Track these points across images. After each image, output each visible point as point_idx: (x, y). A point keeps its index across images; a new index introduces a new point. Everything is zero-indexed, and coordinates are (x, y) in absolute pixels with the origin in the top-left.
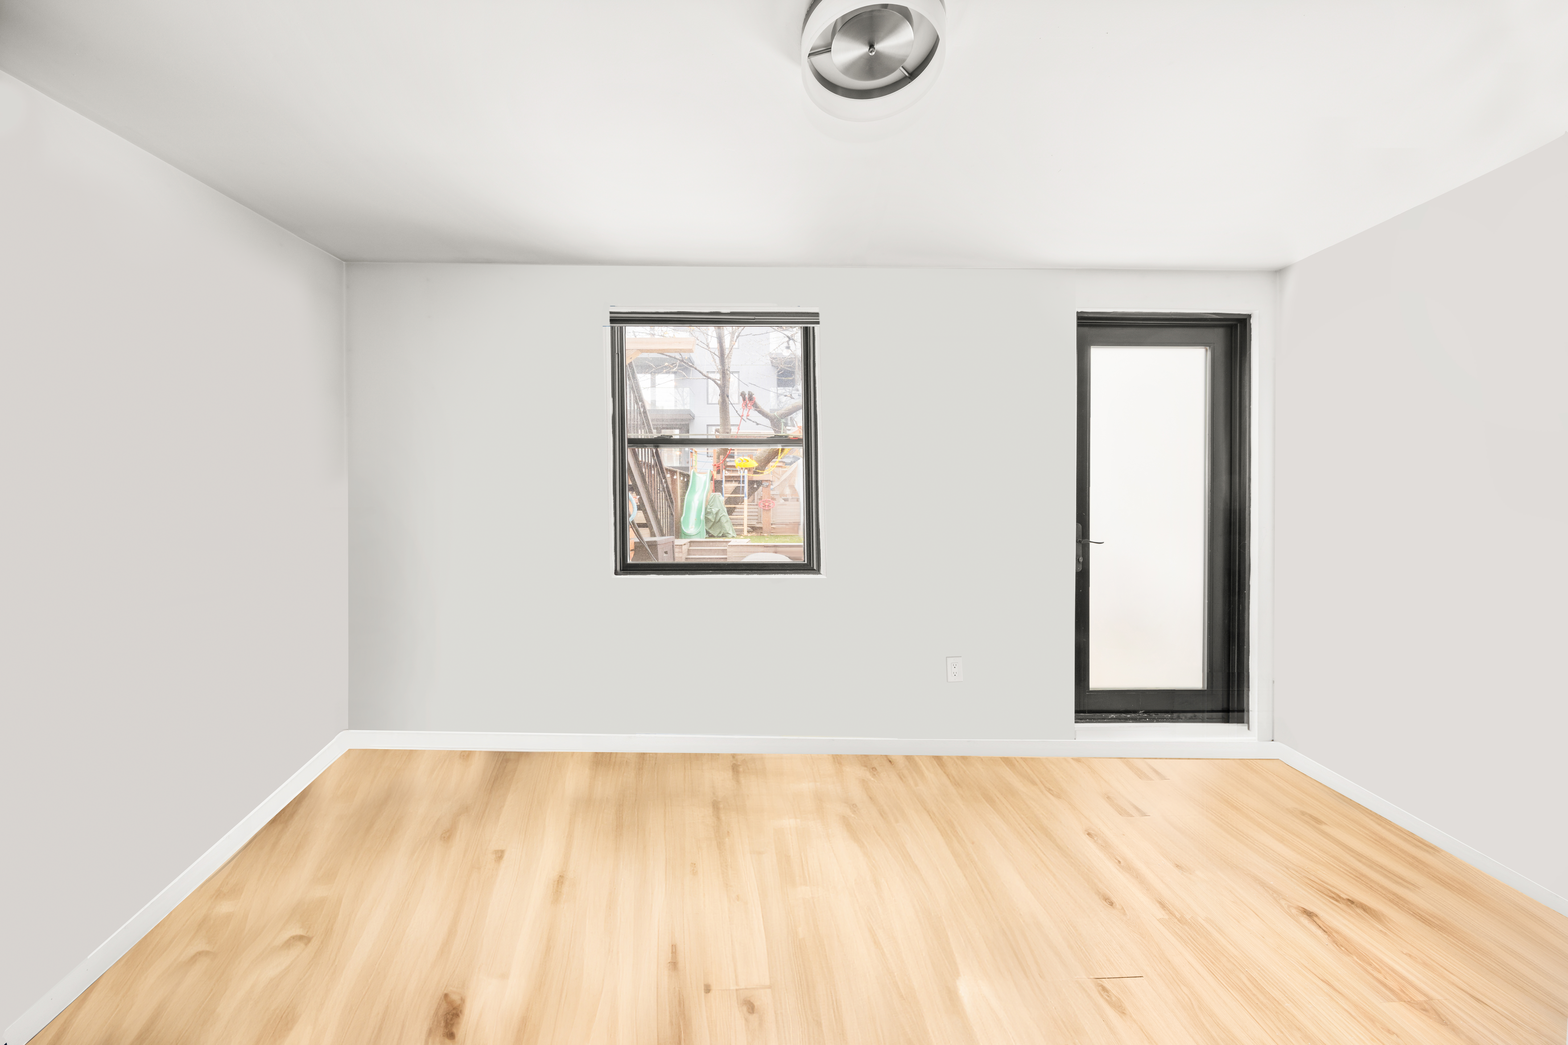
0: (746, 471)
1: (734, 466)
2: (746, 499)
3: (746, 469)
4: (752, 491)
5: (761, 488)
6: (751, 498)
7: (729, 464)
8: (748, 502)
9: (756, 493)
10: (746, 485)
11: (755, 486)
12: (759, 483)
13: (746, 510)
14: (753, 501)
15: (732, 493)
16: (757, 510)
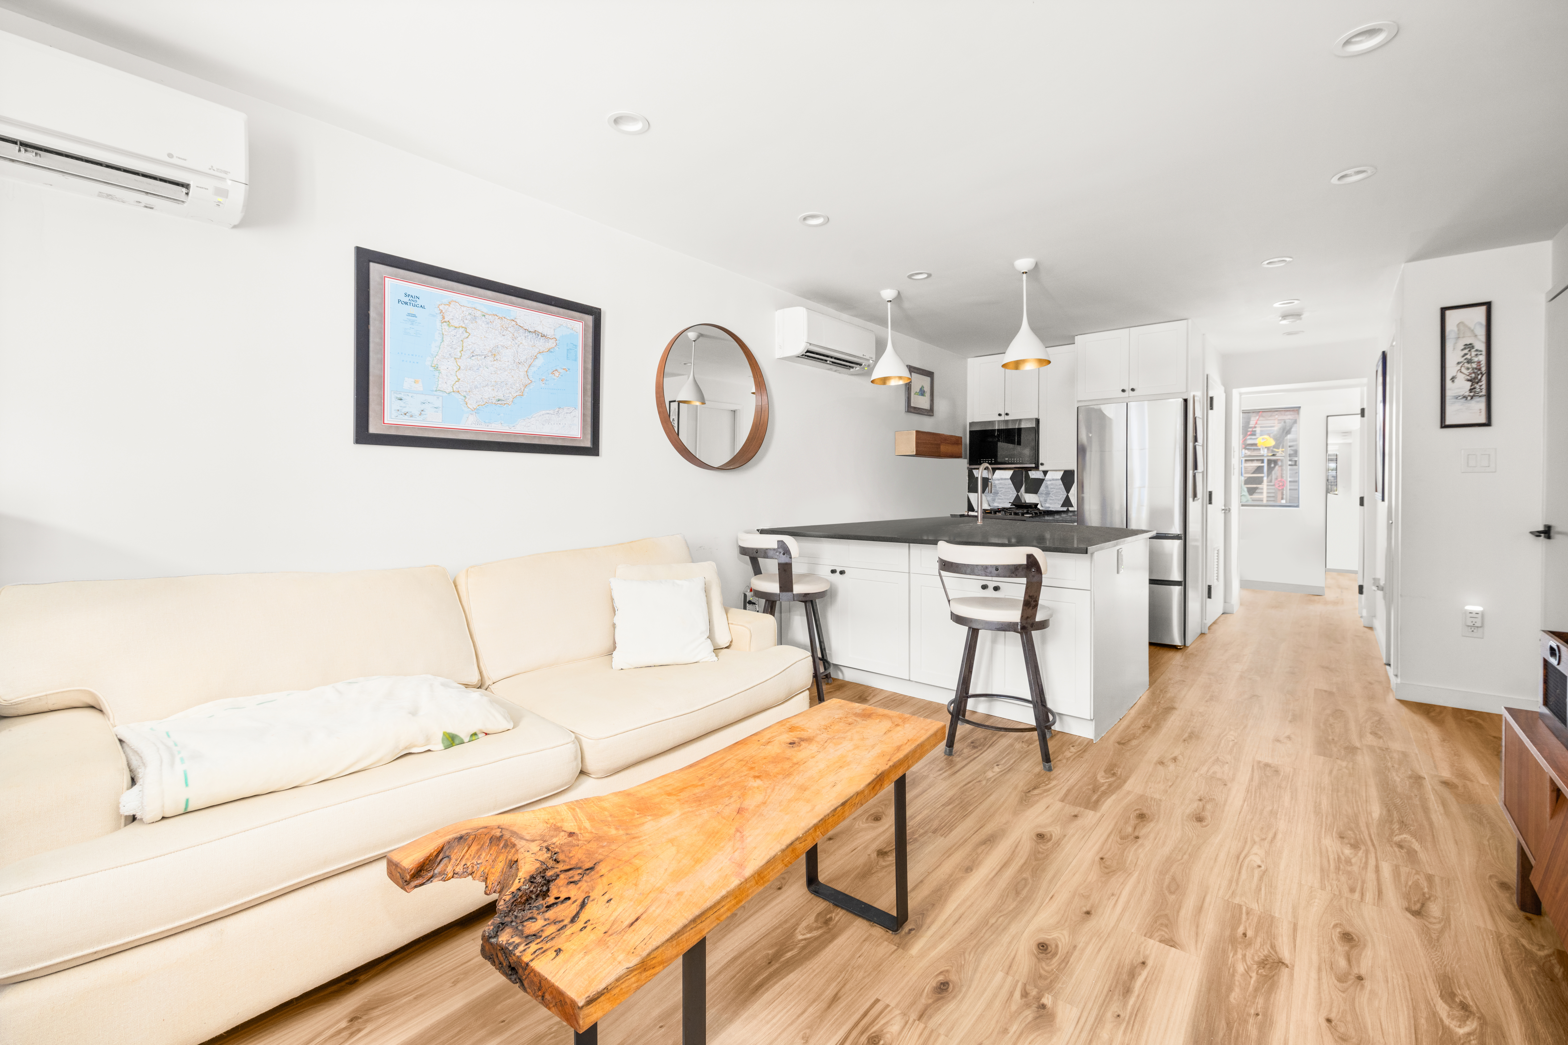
0: (1266, 450)
1: (1256, 445)
2: (1265, 479)
3: (1266, 447)
4: (1270, 470)
5: (1277, 467)
6: (1270, 477)
7: (1249, 442)
8: (1268, 482)
9: (1273, 472)
10: (1265, 465)
11: (1273, 465)
12: (1275, 462)
13: (1265, 491)
14: (1271, 481)
15: (1254, 473)
16: (1273, 491)
